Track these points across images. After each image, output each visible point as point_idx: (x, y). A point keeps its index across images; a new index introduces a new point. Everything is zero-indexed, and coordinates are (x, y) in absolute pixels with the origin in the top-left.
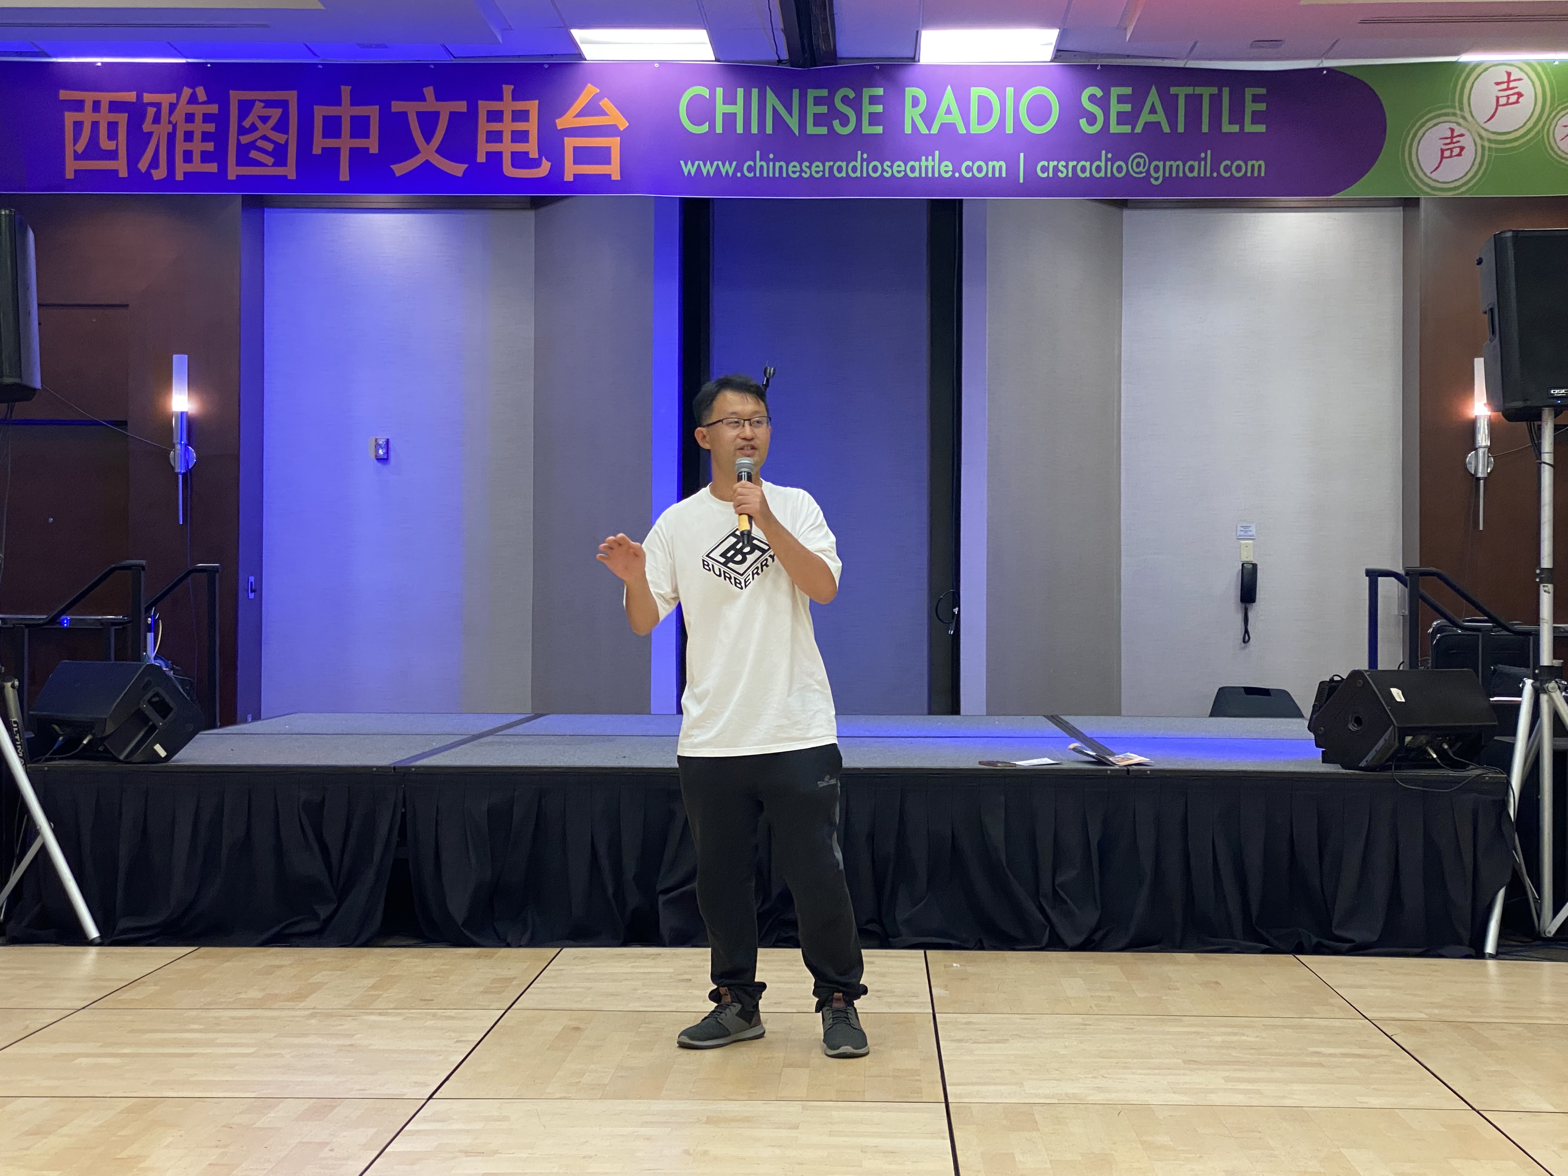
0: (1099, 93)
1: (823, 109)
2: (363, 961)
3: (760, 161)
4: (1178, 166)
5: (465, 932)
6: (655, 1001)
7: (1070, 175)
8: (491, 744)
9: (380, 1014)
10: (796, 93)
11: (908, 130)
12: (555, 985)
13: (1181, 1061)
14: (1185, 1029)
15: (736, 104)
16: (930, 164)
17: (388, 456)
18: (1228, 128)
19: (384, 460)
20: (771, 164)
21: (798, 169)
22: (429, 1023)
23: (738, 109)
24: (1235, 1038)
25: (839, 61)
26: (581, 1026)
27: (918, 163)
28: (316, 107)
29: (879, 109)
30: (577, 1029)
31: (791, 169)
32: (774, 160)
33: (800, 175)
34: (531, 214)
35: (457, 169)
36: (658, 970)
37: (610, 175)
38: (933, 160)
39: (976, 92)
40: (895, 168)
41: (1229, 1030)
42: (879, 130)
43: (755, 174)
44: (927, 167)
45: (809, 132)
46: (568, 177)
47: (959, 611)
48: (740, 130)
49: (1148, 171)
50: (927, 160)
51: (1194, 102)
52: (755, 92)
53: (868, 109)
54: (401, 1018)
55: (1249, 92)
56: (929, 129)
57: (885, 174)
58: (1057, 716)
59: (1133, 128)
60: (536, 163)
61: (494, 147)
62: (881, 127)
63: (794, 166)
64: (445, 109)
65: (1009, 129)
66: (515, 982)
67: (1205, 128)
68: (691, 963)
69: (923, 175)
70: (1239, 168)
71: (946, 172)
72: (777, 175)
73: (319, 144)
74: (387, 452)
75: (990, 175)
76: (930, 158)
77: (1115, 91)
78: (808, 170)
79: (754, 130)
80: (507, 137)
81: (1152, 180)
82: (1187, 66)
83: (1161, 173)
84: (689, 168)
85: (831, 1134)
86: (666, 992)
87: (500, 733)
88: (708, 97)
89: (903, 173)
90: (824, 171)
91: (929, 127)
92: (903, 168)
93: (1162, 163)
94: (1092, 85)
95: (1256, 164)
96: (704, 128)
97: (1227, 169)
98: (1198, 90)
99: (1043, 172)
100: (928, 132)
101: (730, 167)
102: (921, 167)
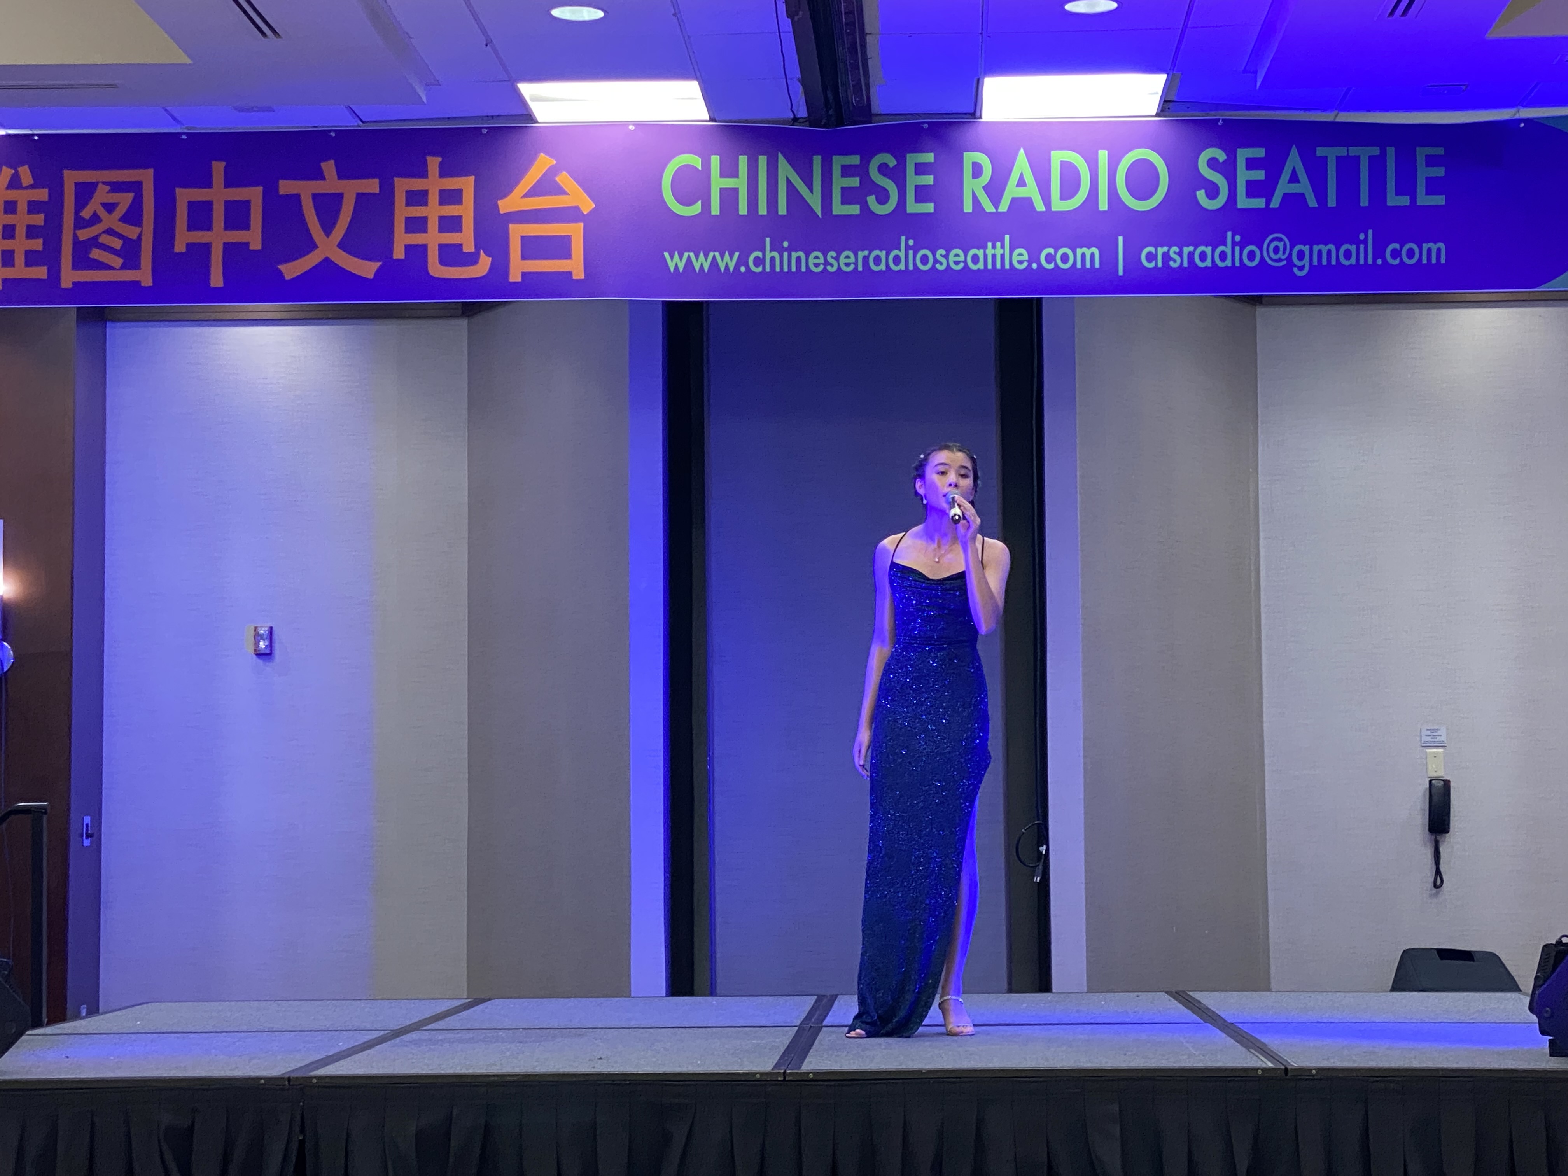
0: (1221, 156)
1: (855, 182)
3: (771, 250)
4: (1329, 252)
7: (1186, 264)
8: (417, 1043)
10: (817, 160)
11: (968, 207)
15: (737, 177)
16: (999, 251)
17: (271, 650)
18: (1394, 200)
19: (266, 656)
20: (786, 254)
21: (822, 260)
23: (741, 183)
25: (874, 119)
27: (982, 251)
28: (178, 190)
29: (929, 180)
31: (811, 261)
32: (790, 250)
33: (825, 270)
34: (464, 323)
35: (367, 269)
37: (570, 273)
38: (1003, 247)
40: (952, 258)
42: (929, 207)
43: (764, 268)
44: (994, 256)
45: (836, 211)
46: (515, 276)
47: (1047, 850)
48: (743, 210)
49: (1290, 258)
50: (994, 247)
51: (1349, 167)
52: (763, 160)
53: (913, 180)
55: (1422, 153)
56: (996, 206)
57: (938, 266)
58: (1184, 992)
59: (1268, 203)
60: (472, 259)
61: (417, 239)
62: (932, 205)
63: (817, 258)
64: (351, 189)
65: (1103, 205)
67: (1364, 202)
69: (990, 267)
70: (1410, 253)
71: (1020, 262)
72: (794, 269)
73: (183, 238)
74: (271, 646)
75: (1079, 265)
76: (998, 244)
77: (1243, 154)
78: (835, 262)
79: (763, 210)
80: (433, 225)
81: (1295, 270)
82: (1338, 120)
83: (1306, 261)
84: (675, 262)
87: (429, 1027)
88: (700, 168)
89: (961, 265)
90: (856, 264)
91: (996, 203)
92: (962, 258)
93: (1308, 247)
94: (1211, 146)
95: (1434, 247)
96: (696, 209)
97: (1396, 254)
98: (1354, 151)
99: (1149, 261)
100: (994, 210)
101: (731, 260)
102: (985, 256)
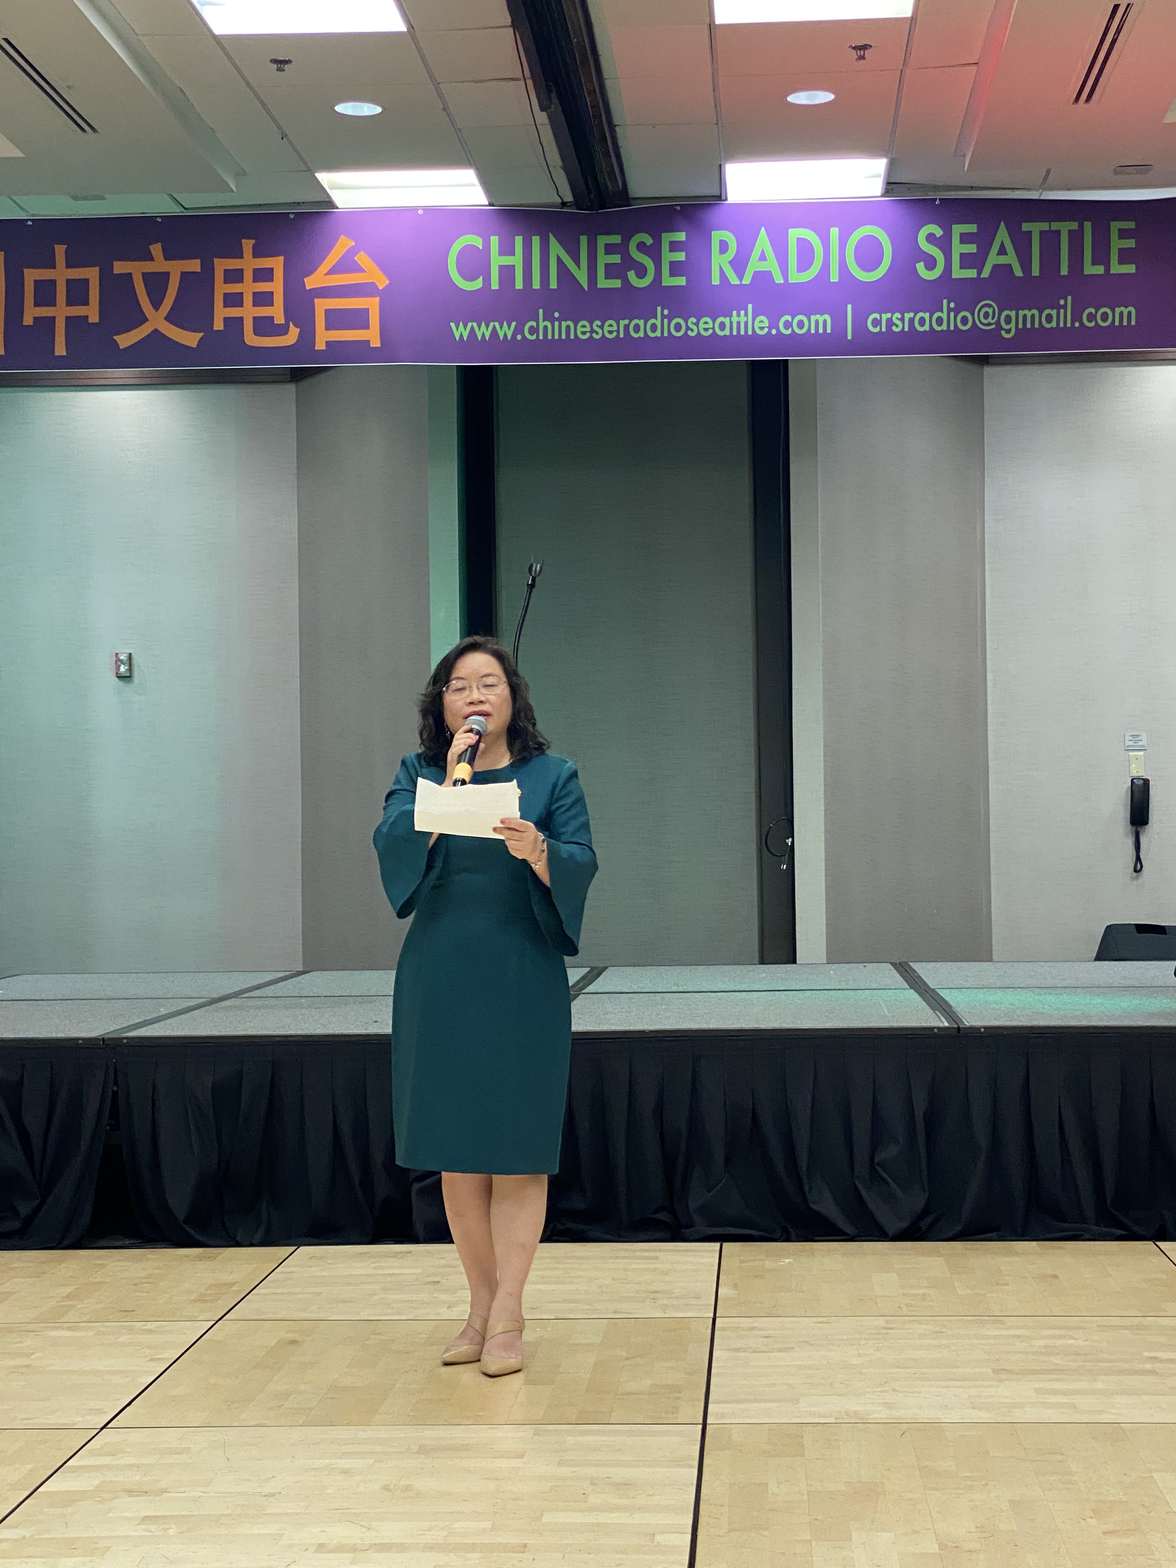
0: (938, 232)
1: (616, 259)
2: (64, 1265)
3: (544, 320)
4: (1033, 316)
5: (188, 1229)
6: (393, 1308)
7: (906, 329)
8: (225, 1008)
9: (69, 1329)
10: (584, 240)
11: (716, 281)
12: (279, 1291)
13: (989, 1370)
14: (1004, 1332)
15: (514, 254)
16: (743, 319)
17: (131, 673)
18: (1091, 269)
19: (126, 678)
20: (557, 323)
21: (588, 329)
22: (123, 1338)
23: (517, 260)
24: (1059, 1342)
25: (632, 202)
26: (299, 1340)
27: (728, 318)
28: (26, 271)
29: (681, 256)
30: (294, 1342)
31: (579, 330)
32: (560, 320)
33: (591, 337)
34: (291, 388)
35: (190, 339)
36: (403, 1271)
37: (369, 341)
38: (746, 315)
39: (794, 234)
40: (702, 326)
41: (1056, 1332)
42: (681, 281)
43: (538, 336)
44: (739, 323)
45: (600, 286)
46: (320, 345)
47: (793, 843)
48: (519, 285)
49: (998, 323)
50: (739, 315)
51: (1050, 240)
52: (536, 240)
53: (668, 257)
54: (90, 1333)
55: (1115, 226)
56: (741, 278)
57: (689, 333)
58: (906, 963)
59: (979, 273)
60: (282, 330)
61: (234, 312)
62: (684, 278)
63: (584, 326)
64: (176, 269)
65: (834, 277)
66: (235, 1288)
67: (1064, 271)
68: (442, 1262)
69: (735, 333)
70: (1105, 317)
71: (762, 328)
72: (564, 337)
73: (30, 314)
74: (130, 669)
75: (813, 331)
76: (742, 312)
77: (958, 230)
78: (600, 331)
79: (536, 285)
80: (248, 300)
81: (1003, 332)
82: (1042, 198)
83: (1013, 325)
84: (460, 332)
85: (560, 1464)
86: (408, 1297)
87: (242, 996)
88: (481, 248)
89: (711, 331)
90: (618, 331)
91: (741, 276)
92: (710, 325)
93: (1014, 312)
94: (930, 223)
95: (1125, 311)
96: (478, 284)
97: (1091, 318)
98: (1055, 226)
99: (875, 326)
100: (738, 283)
101: (509, 329)
102: (731, 323)
